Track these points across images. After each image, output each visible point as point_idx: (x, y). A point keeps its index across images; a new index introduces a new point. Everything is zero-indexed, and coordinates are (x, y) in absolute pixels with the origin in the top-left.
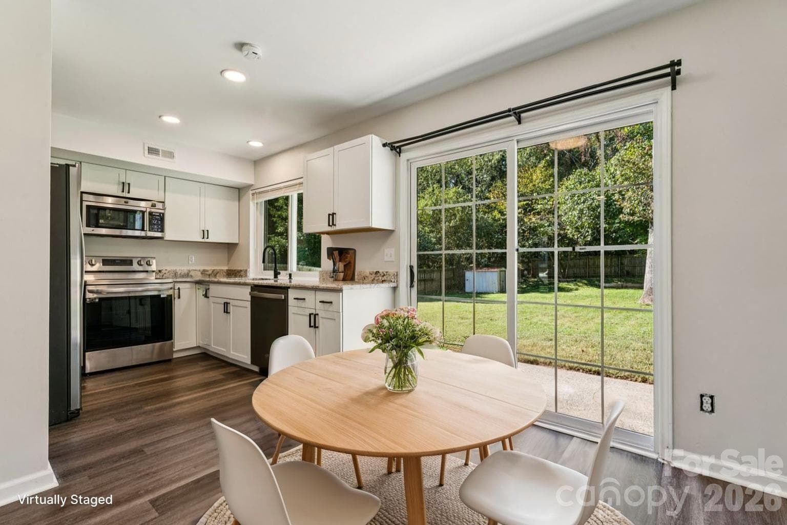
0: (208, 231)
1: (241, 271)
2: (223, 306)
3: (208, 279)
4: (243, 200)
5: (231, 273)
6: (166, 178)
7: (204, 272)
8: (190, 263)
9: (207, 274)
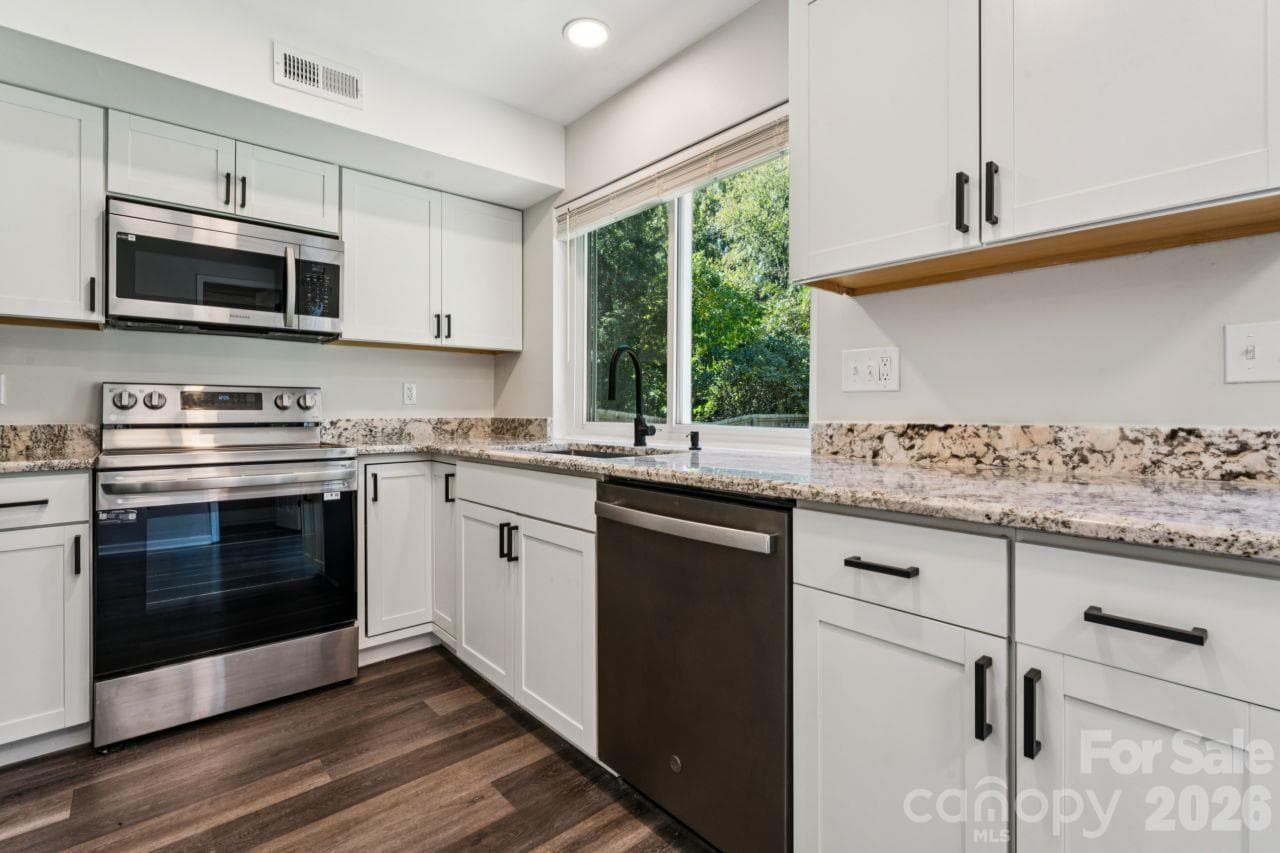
0: (449, 317)
1: (529, 422)
2: (497, 532)
3: (450, 447)
4: (534, 238)
5: (505, 429)
6: (344, 170)
7: (439, 426)
8: (407, 402)
9: (446, 431)
